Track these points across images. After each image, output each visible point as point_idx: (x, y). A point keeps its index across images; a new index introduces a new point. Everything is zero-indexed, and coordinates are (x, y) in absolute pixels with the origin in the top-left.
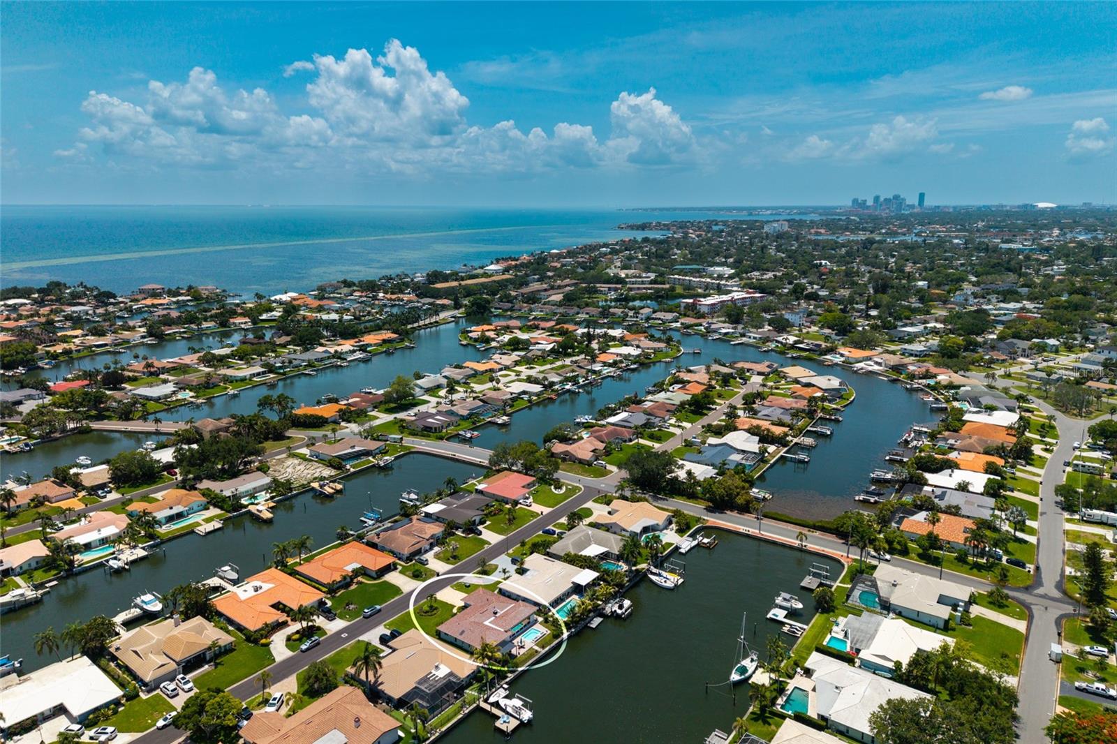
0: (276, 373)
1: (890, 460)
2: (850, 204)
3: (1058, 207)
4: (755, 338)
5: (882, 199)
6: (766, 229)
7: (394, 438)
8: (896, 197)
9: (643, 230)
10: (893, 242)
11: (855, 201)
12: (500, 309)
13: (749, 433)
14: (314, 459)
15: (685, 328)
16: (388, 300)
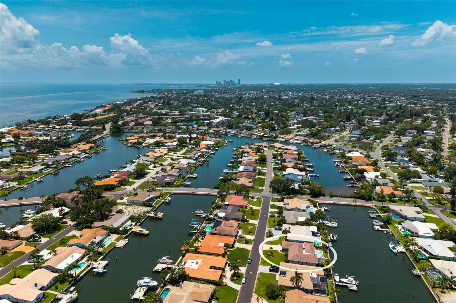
0: (52, 168)
1: (341, 172)
2: (215, 83)
3: (281, 84)
4: (246, 134)
5: (226, 81)
6: (195, 93)
7: (159, 189)
8: (231, 81)
9: (143, 93)
10: (245, 97)
11: (217, 82)
12: (127, 129)
13: (293, 168)
14: (132, 204)
15: (216, 132)
16: (64, 128)
